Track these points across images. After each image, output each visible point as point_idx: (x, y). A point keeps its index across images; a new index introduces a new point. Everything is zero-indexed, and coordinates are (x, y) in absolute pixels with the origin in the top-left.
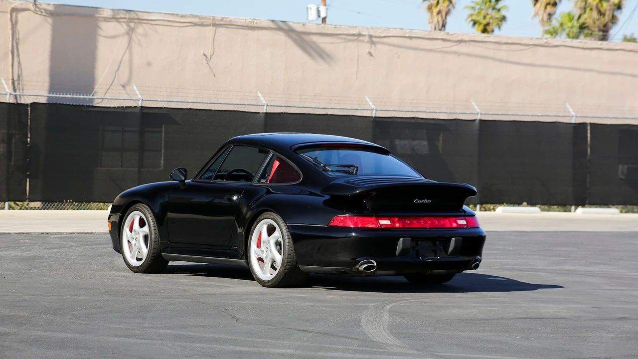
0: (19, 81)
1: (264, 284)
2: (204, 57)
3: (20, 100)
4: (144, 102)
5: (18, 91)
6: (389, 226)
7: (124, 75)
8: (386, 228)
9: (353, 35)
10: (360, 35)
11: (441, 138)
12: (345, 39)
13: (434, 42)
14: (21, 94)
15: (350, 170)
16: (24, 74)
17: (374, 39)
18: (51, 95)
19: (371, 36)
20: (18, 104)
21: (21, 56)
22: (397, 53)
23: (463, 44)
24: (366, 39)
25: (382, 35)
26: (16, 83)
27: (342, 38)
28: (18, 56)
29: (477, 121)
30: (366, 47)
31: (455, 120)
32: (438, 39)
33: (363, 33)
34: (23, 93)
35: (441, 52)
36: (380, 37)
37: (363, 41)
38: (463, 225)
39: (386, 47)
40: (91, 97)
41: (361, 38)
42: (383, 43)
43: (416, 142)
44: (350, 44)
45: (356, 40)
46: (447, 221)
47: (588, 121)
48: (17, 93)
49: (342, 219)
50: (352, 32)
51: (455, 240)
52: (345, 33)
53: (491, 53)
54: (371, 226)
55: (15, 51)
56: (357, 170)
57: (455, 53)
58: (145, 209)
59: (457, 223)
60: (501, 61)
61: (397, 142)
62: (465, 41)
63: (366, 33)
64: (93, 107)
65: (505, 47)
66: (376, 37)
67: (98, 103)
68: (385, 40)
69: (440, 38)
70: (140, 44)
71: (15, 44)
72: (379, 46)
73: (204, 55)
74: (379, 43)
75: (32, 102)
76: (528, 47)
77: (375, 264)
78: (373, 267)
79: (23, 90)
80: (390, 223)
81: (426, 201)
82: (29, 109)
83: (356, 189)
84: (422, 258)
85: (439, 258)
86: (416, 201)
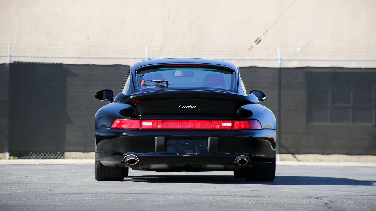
6: (150, 127)
15: (162, 84)
51: (211, 138)
56: (167, 84)
59: (221, 125)
78: (134, 160)
80: (151, 125)
81: (190, 107)
83: (130, 96)
84: (180, 154)
85: (196, 153)
86: (180, 107)
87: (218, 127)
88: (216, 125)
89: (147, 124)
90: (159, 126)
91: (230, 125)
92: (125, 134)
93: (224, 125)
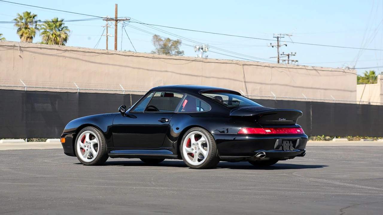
8: (269, 134)
9: (11, 46)
10: (15, 46)
11: (57, 103)
12: (7, 48)
13: (53, 50)
17: (22, 49)
19: (20, 47)
22: (34, 56)
23: (67, 52)
24: (19, 48)
25: (26, 46)
27: (5, 48)
29: (77, 93)
30: (18, 53)
31: (67, 92)
32: (55, 49)
33: (16, 45)
35: (57, 56)
36: (25, 48)
37: (16, 49)
38: (299, 132)
39: (28, 53)
41: (15, 48)
42: (26, 51)
43: (46, 105)
44: (10, 51)
45: (12, 49)
47: (131, 93)
50: (10, 45)
51: (299, 140)
52: (7, 45)
53: (81, 57)
54: (262, 133)
57: (63, 56)
58: (94, 129)
60: (86, 61)
61: (36, 105)
62: (68, 51)
63: (18, 45)
65: (87, 54)
66: (23, 47)
68: (28, 49)
69: (56, 48)
72: (24, 52)
74: (25, 50)
76: (99, 54)
77: (265, 154)
78: (264, 155)
80: (270, 131)
81: (284, 119)
84: (285, 150)
85: (292, 150)
86: (280, 119)
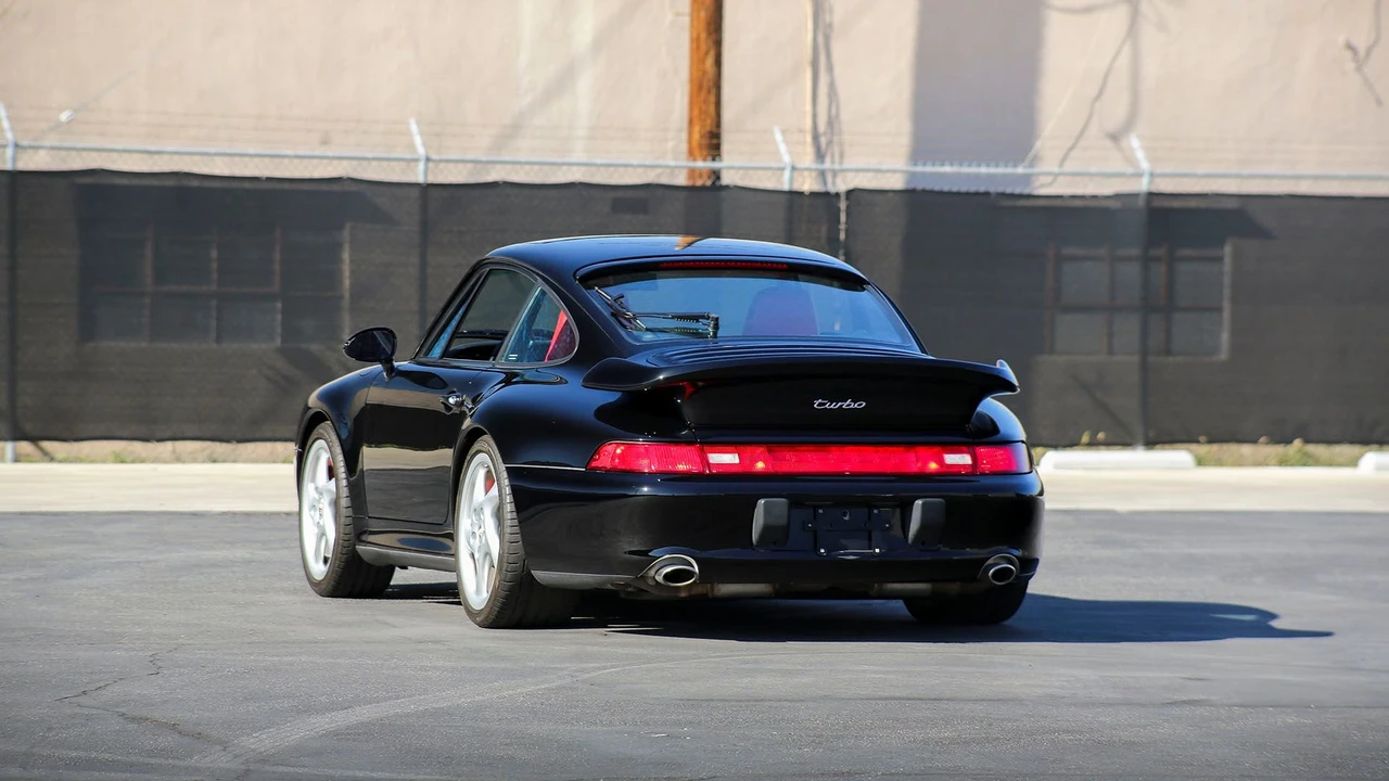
0: (832, 134)
1: (471, 613)
2: (1348, 54)
3: (834, 183)
4: (1158, 180)
5: (828, 159)
6: (734, 470)
7: (1115, 109)
8: (725, 476)
14: (837, 167)
15: (699, 326)
16: (845, 116)
18: (919, 169)
20: (827, 194)
21: (837, 71)
26: (823, 141)
28: (830, 69)
34: (841, 163)
38: (964, 466)
40: (1020, 170)
46: (912, 456)
48: (827, 165)
49: (619, 451)
51: (923, 504)
54: (681, 467)
55: (820, 59)
56: (716, 327)
59: (941, 462)
64: (1029, 196)
67: (1045, 187)
70: (1162, 26)
71: (821, 39)
73: (1350, 47)
75: (851, 186)
77: (697, 570)
78: (687, 573)
79: (842, 156)
80: (737, 461)
81: (848, 404)
82: (843, 205)
83: (658, 371)
84: (827, 551)
85: (877, 550)
86: (819, 405)
87: (933, 466)
88: (926, 463)
89: (726, 459)
90: (760, 465)
91: (966, 459)
92: (646, 489)
93: (952, 459)
